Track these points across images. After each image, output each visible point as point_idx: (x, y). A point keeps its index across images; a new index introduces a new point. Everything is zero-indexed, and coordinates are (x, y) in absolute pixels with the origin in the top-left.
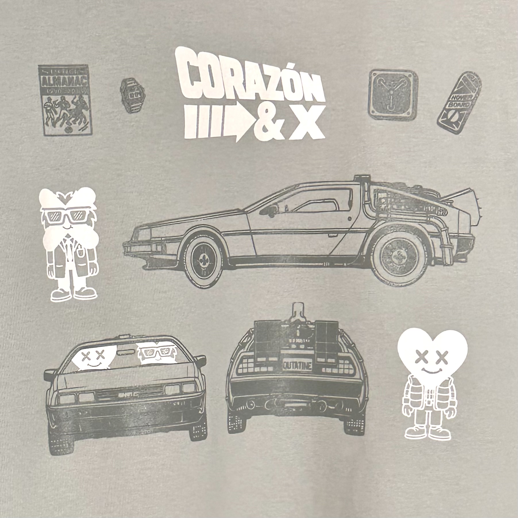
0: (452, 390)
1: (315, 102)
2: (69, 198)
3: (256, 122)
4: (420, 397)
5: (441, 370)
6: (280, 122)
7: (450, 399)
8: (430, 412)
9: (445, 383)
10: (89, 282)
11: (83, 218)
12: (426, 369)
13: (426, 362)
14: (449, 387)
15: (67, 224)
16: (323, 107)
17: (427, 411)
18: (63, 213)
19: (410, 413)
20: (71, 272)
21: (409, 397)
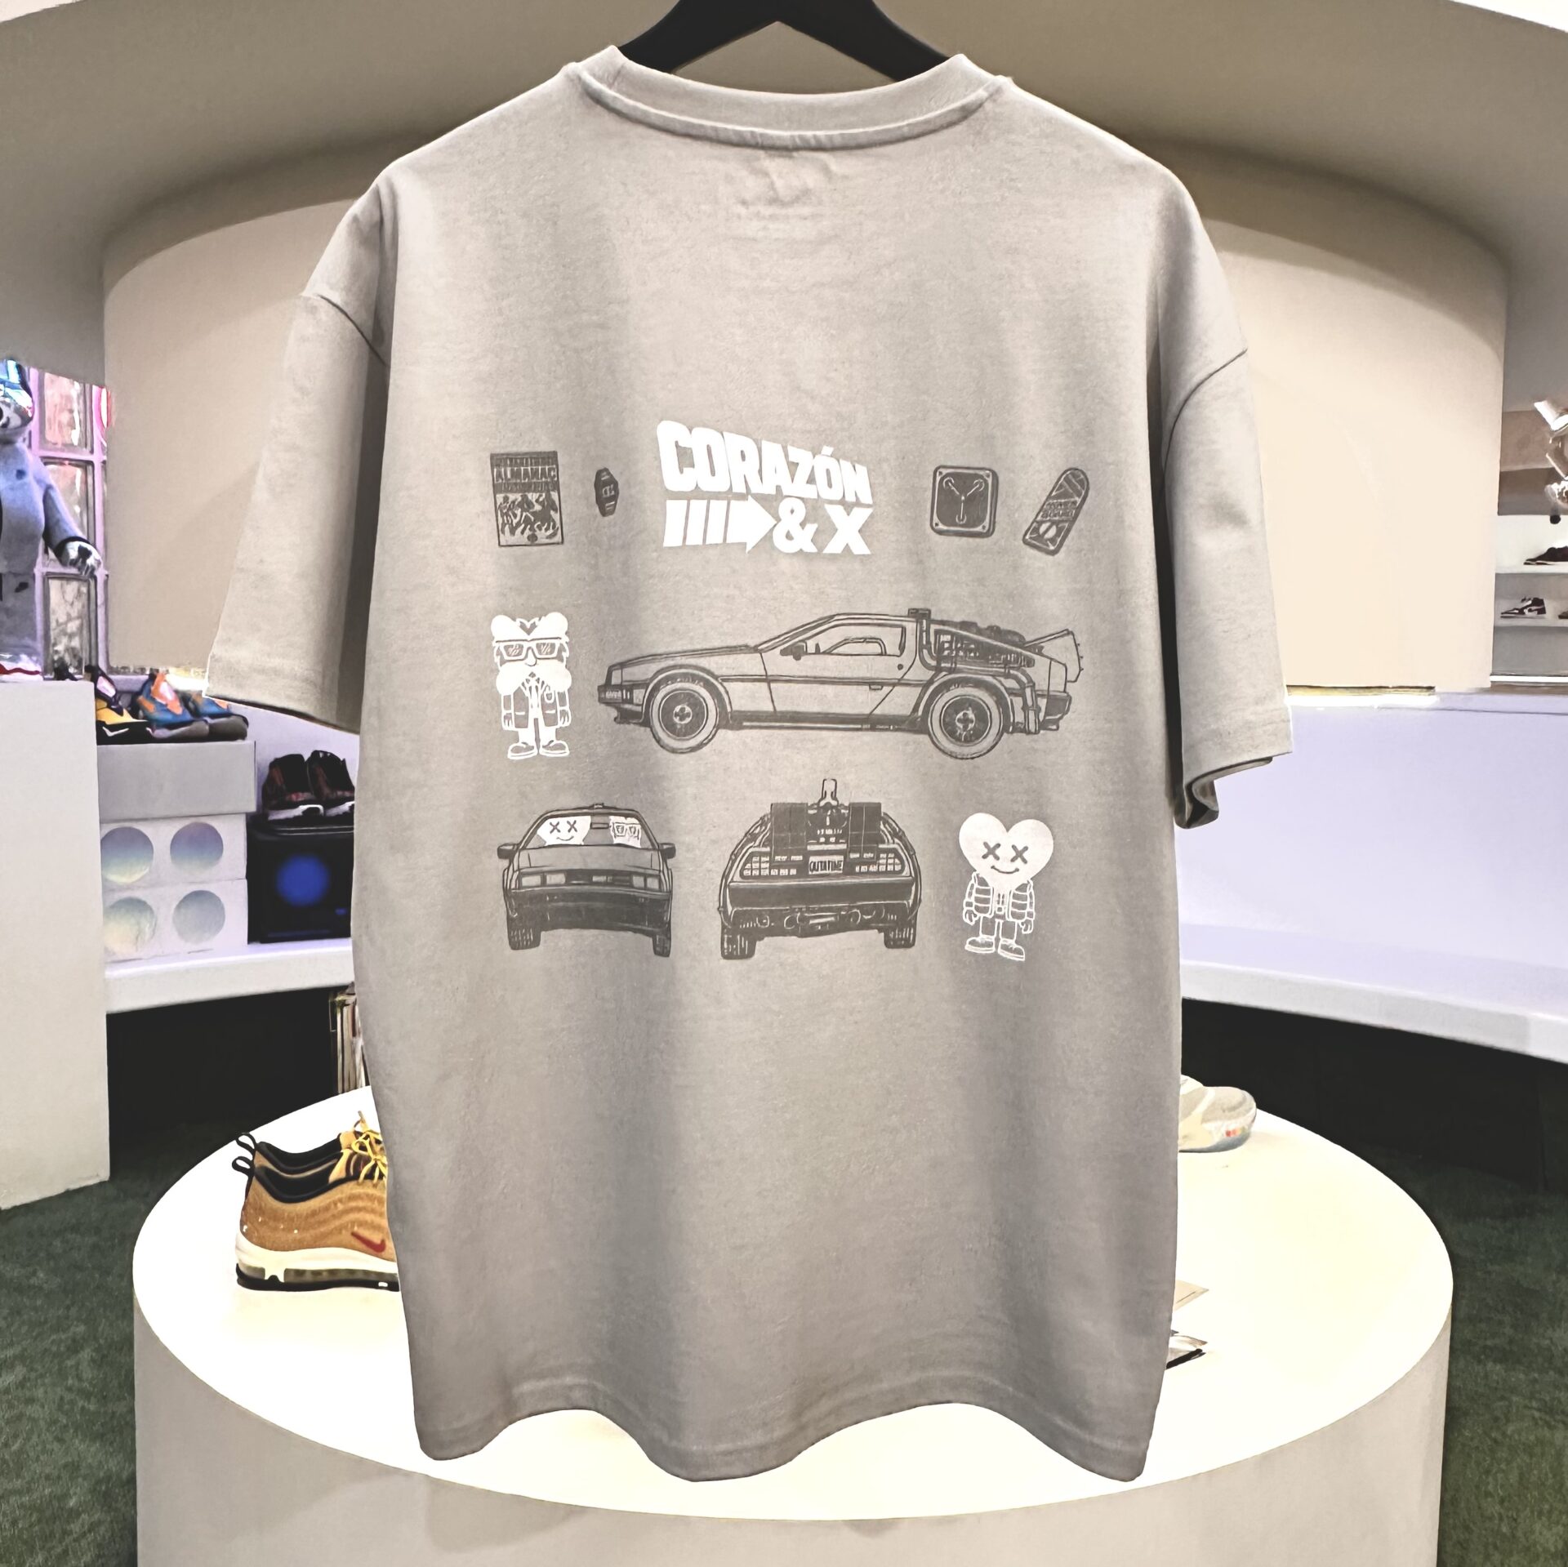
0: (1031, 897)
1: (858, 504)
2: (534, 626)
3: (775, 526)
4: (987, 901)
5: (1017, 870)
6: (811, 528)
7: (1028, 909)
8: (1001, 921)
9: (1023, 888)
10: (559, 734)
11: (552, 652)
12: (996, 867)
13: (997, 858)
14: (1028, 894)
15: (531, 659)
16: (869, 511)
17: (997, 920)
18: (526, 645)
19: (974, 919)
20: (536, 721)
21: (972, 900)
